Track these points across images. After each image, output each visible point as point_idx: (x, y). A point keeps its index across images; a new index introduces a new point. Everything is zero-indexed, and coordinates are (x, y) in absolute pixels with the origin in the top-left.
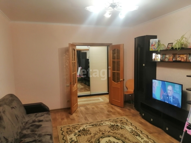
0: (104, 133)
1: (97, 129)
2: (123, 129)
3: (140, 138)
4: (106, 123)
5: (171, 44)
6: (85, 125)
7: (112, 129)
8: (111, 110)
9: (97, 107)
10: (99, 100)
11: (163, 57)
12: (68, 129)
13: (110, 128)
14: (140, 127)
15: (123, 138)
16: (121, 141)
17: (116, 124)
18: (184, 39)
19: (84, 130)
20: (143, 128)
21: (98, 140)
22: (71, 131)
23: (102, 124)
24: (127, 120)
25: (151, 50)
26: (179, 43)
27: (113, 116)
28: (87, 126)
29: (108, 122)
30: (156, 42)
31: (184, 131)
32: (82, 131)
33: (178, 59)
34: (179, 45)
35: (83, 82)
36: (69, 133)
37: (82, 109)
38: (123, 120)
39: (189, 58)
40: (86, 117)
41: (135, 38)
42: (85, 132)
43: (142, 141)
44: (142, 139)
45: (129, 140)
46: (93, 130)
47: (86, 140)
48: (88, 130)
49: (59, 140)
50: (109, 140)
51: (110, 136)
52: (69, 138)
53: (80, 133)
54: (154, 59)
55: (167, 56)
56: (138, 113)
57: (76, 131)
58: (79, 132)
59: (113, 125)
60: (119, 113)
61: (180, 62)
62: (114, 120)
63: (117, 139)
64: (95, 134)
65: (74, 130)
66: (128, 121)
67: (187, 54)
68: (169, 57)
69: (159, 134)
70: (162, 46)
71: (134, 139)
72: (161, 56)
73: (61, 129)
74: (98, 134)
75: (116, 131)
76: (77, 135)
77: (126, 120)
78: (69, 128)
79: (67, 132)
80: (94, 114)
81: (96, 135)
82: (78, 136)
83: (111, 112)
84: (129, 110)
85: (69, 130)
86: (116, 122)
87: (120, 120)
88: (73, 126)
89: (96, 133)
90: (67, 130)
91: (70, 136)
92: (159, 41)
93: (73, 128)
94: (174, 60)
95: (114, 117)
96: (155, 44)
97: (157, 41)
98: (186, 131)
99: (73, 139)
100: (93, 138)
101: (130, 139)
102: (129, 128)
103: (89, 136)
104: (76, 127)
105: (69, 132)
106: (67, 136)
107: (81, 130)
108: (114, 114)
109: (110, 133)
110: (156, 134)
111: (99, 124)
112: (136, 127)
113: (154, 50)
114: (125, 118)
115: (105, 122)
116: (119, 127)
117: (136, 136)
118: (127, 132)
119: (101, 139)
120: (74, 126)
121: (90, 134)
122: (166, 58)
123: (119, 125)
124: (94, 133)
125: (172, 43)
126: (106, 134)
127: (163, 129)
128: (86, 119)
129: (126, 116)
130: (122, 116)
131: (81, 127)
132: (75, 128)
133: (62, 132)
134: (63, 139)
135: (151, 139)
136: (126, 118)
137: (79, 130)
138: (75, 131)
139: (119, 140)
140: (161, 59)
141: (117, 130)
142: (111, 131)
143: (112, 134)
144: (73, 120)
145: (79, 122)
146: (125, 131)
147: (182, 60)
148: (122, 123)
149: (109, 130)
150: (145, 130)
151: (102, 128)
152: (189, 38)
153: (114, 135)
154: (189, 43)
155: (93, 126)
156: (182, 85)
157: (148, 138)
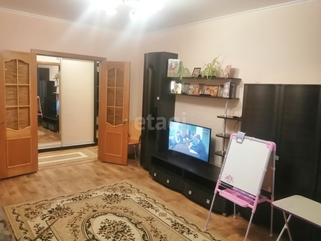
0: (96, 209)
1: (82, 204)
2: (126, 200)
3: (154, 211)
4: (96, 194)
5: (198, 70)
6: (60, 201)
7: (109, 201)
8: (103, 171)
9: (78, 169)
10: (79, 155)
11: (185, 87)
12: (27, 210)
13: (105, 200)
14: (151, 194)
15: (128, 214)
16: (125, 218)
17: (114, 194)
18: (216, 64)
19: (59, 208)
20: (156, 195)
21: (87, 222)
22: (34, 213)
23: (91, 196)
24: (131, 186)
25: (169, 76)
26: (210, 69)
27: (107, 180)
28: (63, 201)
29: (101, 192)
30: (176, 65)
31: (215, 192)
32: (55, 211)
33: (206, 91)
34: (209, 71)
35: (41, 125)
36: (31, 216)
37: (49, 172)
38: (124, 186)
39: (221, 92)
40: (59, 187)
41: (145, 55)
42: (60, 211)
43: (157, 214)
44: (156, 211)
45: (138, 215)
46: (76, 207)
47: (66, 224)
48: (66, 207)
49: (13, 231)
50: (107, 220)
51: (106, 214)
52: (31, 224)
53: (52, 215)
54: (173, 90)
55: (191, 87)
56: (147, 173)
57: (45, 212)
58: (50, 212)
59: (109, 195)
60: (117, 176)
61: (209, 96)
62: (110, 187)
63: (118, 216)
64: (81, 213)
65: (39, 210)
66: (133, 187)
67: (218, 86)
68: (193, 89)
69: (179, 201)
70: (185, 71)
71: (144, 213)
72: (183, 86)
73: (12, 211)
74: (86, 212)
75: (115, 204)
76: (47, 219)
77: (129, 185)
78: (30, 208)
79: (27, 216)
80: (72, 180)
81: (83, 214)
82: (50, 219)
83: (103, 174)
84: (132, 169)
85: (30, 211)
86: (114, 190)
87: (120, 186)
88: (36, 203)
89: (82, 211)
90: (27, 212)
91: (34, 221)
92: (181, 63)
93: (36, 207)
94: (200, 93)
95: (109, 183)
96: (175, 68)
97: (179, 63)
98: (218, 192)
99: (41, 226)
100: (78, 220)
101: (138, 213)
102: (135, 196)
103: (69, 218)
104: (43, 206)
105: (31, 213)
106: (29, 222)
107: (53, 209)
108: (108, 177)
109: (106, 208)
110: (175, 202)
111: (84, 196)
112: (146, 195)
113: (173, 76)
114: (127, 183)
115: (95, 192)
116: (120, 198)
117: (147, 208)
118: (133, 204)
119: (91, 220)
120: (38, 204)
121: (72, 214)
122: (189, 89)
123: (119, 194)
124: (79, 212)
125: (200, 68)
126: (100, 210)
127: (183, 194)
128: (59, 189)
129: (129, 178)
130: (122, 179)
131: (52, 205)
132: (41, 206)
133: (16, 215)
134: (21, 228)
135: (169, 210)
136: (129, 182)
137: (50, 209)
138: (43, 212)
139: (123, 217)
140: (182, 91)
141: (116, 202)
142: (108, 205)
143: (109, 210)
144: (34, 193)
145: (47, 196)
146: (129, 202)
147: (212, 94)
148: (124, 190)
149: (104, 203)
150: (160, 197)
151: (92, 202)
152: (222, 63)
153: (114, 211)
154: (222, 71)
155: (75, 200)
156: (211, 129)
157: (165, 209)
